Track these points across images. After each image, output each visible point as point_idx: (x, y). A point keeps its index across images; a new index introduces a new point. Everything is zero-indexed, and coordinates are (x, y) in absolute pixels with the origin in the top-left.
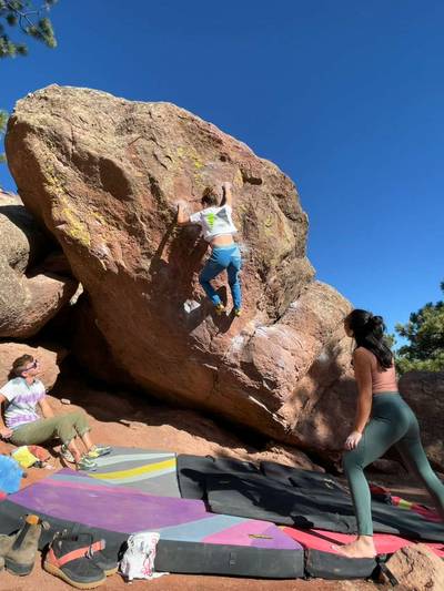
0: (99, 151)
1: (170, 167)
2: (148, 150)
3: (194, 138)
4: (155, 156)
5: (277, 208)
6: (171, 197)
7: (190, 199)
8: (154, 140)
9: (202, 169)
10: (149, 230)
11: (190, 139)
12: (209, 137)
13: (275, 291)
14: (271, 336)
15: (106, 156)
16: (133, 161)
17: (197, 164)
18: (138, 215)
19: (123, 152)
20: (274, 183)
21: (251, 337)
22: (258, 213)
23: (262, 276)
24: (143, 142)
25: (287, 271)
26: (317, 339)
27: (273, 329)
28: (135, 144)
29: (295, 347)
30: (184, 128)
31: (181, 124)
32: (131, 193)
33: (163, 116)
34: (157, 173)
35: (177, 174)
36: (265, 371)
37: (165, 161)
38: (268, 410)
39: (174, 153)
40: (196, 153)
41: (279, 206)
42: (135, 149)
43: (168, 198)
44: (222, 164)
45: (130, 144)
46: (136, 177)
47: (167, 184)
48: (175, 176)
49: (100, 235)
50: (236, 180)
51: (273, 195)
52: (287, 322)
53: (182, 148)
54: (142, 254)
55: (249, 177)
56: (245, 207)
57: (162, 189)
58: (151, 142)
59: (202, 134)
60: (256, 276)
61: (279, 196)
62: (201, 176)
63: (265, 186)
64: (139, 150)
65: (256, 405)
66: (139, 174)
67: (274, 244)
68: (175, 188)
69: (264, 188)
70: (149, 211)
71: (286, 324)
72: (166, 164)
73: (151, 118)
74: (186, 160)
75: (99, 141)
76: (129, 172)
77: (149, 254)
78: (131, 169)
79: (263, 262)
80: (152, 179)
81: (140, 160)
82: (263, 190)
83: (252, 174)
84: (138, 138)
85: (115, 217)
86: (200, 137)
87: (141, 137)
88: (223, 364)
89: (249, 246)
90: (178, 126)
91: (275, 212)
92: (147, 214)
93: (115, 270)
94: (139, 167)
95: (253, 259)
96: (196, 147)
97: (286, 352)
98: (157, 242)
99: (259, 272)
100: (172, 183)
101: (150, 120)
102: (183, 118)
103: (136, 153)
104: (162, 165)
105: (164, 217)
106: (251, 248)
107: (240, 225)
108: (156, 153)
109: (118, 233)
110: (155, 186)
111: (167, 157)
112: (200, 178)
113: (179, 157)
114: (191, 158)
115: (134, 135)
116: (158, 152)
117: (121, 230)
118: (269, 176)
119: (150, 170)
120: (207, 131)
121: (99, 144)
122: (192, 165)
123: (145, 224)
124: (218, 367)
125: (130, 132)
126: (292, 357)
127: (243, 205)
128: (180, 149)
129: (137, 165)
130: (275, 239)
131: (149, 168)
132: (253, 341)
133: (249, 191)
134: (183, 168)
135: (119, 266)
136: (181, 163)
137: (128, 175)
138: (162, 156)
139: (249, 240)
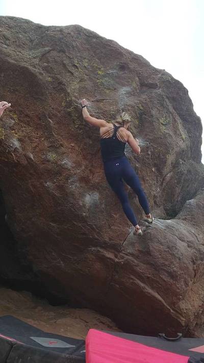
0: (16, 61)
1: (76, 74)
2: (58, 59)
3: (98, 51)
4: (64, 64)
5: (171, 109)
6: (75, 97)
7: (93, 100)
8: (64, 52)
9: (104, 76)
10: (56, 126)
11: (94, 52)
14: (167, 227)
15: (23, 64)
16: (45, 69)
17: (100, 72)
18: (47, 113)
19: (37, 61)
20: (168, 88)
22: (154, 112)
23: (158, 169)
24: (54, 53)
28: (48, 55)
29: (191, 239)
32: (43, 95)
34: (65, 78)
35: (82, 80)
36: (162, 261)
37: (73, 70)
38: (165, 304)
39: (81, 63)
40: (99, 64)
41: (174, 108)
42: (48, 59)
43: (73, 98)
44: (122, 73)
45: (43, 55)
46: (47, 81)
47: (73, 87)
48: (80, 81)
49: (13, 131)
50: (134, 85)
51: (167, 98)
52: (184, 217)
53: (88, 59)
54: (48, 147)
55: (146, 83)
56: (142, 106)
57: (69, 91)
58: (61, 53)
59: (105, 48)
60: (153, 169)
61: (173, 100)
62: (103, 81)
63: (160, 89)
64: (50, 60)
65: (154, 297)
66: (49, 78)
67: (169, 140)
68: (80, 91)
69: (159, 91)
70: (57, 109)
71: (183, 219)
72: (73, 71)
73: (62, 34)
74: (91, 69)
75: (18, 53)
76: (41, 77)
77: (54, 147)
78: (43, 74)
79: (159, 156)
80: (60, 83)
81: (51, 68)
82: (159, 93)
83: (149, 80)
84: (51, 50)
85: (27, 116)
86: (103, 50)
87: (53, 50)
88: (121, 254)
89: (146, 141)
90: (85, 42)
91: (171, 113)
92: (55, 112)
93: (25, 162)
94: (50, 73)
95: (149, 153)
96: (99, 59)
97: (183, 243)
98: (62, 136)
99: (155, 165)
100: (77, 86)
101: (61, 36)
102: (89, 36)
103: (48, 62)
104: (70, 72)
105: (69, 114)
106: (148, 143)
107: (137, 123)
108: (65, 62)
109: (29, 129)
110: (62, 89)
111: (74, 66)
112: (102, 83)
113: (85, 66)
114: (95, 67)
115: (47, 49)
116: (66, 62)
117: (31, 127)
118: (164, 82)
119: (59, 76)
120: (110, 46)
121: (18, 55)
122: (96, 73)
123: (52, 121)
124: (116, 257)
125: (44, 46)
126: (189, 249)
127: (140, 105)
128: (86, 60)
129: (48, 72)
130: (170, 135)
131: (58, 74)
132: (149, 231)
133: (146, 94)
134: (87, 75)
135: (28, 158)
136: (87, 71)
137: (40, 79)
138: (70, 65)
139: (146, 135)
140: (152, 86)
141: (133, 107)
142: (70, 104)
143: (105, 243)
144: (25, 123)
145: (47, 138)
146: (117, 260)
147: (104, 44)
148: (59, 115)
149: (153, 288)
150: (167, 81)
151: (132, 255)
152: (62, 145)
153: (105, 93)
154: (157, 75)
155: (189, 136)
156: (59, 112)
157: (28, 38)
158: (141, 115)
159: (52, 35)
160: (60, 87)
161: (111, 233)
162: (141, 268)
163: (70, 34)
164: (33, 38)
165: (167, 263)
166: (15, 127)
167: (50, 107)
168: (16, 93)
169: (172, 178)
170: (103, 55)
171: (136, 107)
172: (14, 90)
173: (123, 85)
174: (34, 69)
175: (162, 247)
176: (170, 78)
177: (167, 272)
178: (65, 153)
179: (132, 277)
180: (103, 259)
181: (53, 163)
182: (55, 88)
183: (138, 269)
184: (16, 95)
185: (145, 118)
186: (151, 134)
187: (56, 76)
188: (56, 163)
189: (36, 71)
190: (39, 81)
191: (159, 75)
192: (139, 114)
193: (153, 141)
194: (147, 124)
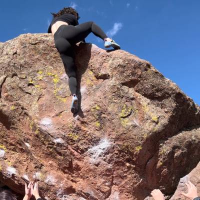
1: (34, 93)
2: (13, 85)
3: (48, 57)
4: (20, 88)
6: (37, 118)
7: (53, 115)
9: (59, 84)
11: (45, 59)
16: (7, 99)
17: (55, 80)
20: (122, 73)
23: (133, 163)
24: (9, 80)
30: (39, 53)
31: (35, 49)
33: (18, 51)
34: (25, 101)
37: (29, 90)
39: (35, 78)
40: (53, 71)
42: (6, 88)
43: (36, 121)
45: (1, 86)
48: (39, 98)
50: (89, 82)
53: (41, 70)
54: (35, 168)
55: (100, 74)
56: (99, 106)
57: (31, 114)
58: (15, 77)
60: (128, 164)
62: (59, 90)
63: (114, 79)
64: (8, 88)
66: (13, 107)
68: (40, 110)
70: (28, 134)
74: (46, 80)
76: (5, 109)
78: (6, 106)
80: (22, 108)
81: (11, 96)
82: (112, 85)
84: (6, 78)
86: (52, 54)
87: (7, 76)
89: (110, 141)
92: (28, 136)
94: (12, 101)
96: (52, 65)
98: (40, 157)
99: (129, 160)
100: (37, 106)
102: (36, 44)
103: (7, 91)
104: (27, 93)
105: (37, 136)
106: (112, 143)
107: (99, 125)
108: (20, 85)
109: (17, 155)
110: (25, 113)
111: (30, 85)
112: (58, 92)
113: (40, 80)
114: (49, 77)
115: (2, 78)
117: (18, 152)
118: (115, 68)
119: (20, 102)
122: (52, 82)
127: (96, 106)
128: (40, 72)
129: (10, 101)
131: (18, 100)
133: (100, 89)
134: (45, 89)
135: (25, 180)
136: (43, 84)
137: (5, 111)
138: (26, 85)
139: (109, 135)
140: (105, 77)
141: (88, 111)
142: (34, 127)
144: (13, 150)
148: (31, 138)
150: (119, 65)
152: (42, 165)
153: (63, 102)
156: (31, 136)
158: (99, 115)
167: (23, 133)
170: (53, 59)
171: (92, 110)
182: (20, 114)
185: (105, 118)
186: (114, 133)
187: (17, 102)
190: (6, 114)
191: (110, 62)
192: (98, 115)
193: (117, 139)
194: (108, 124)
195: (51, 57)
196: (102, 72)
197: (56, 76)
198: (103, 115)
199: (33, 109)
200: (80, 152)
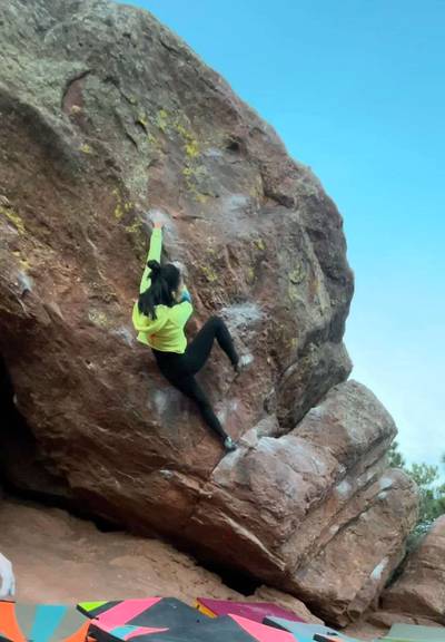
1: (143, 145)
2: (105, 101)
3: (188, 95)
4: (116, 116)
5: (311, 255)
6: (141, 202)
8: (116, 83)
9: (198, 162)
10: (103, 258)
11: (181, 95)
12: (215, 99)
13: (293, 388)
14: (280, 452)
15: (24, 98)
16: (77, 119)
17: (190, 150)
18: (84, 228)
19: (56, 95)
20: (311, 211)
21: (251, 449)
22: (281, 258)
23: (276, 360)
24: (94, 83)
25: (314, 359)
26: (340, 462)
27: (282, 441)
28: (80, 84)
29: (310, 470)
31: (165, 59)
32: (74, 184)
34: (121, 153)
35: (154, 163)
36: (266, 499)
37: (136, 134)
38: (263, 548)
39: (151, 118)
40: (190, 128)
41: (316, 252)
42: (81, 96)
43: (137, 205)
44: (232, 159)
45: (70, 83)
46: (81, 152)
47: (137, 178)
48: (151, 165)
49: (17, 254)
50: (253, 193)
51: (308, 230)
52: (304, 434)
53: (167, 111)
54: (90, 298)
55: (275, 191)
56: (264, 244)
57: (128, 186)
58: (111, 86)
59: (202, 90)
60: (269, 360)
61: (316, 235)
62: (196, 173)
63: (298, 212)
64: (87, 98)
65: (249, 540)
66: (86, 147)
67: (299, 313)
68: (150, 189)
69: (295, 216)
70: (104, 223)
71: (302, 437)
72: (136, 137)
73: (112, 34)
74: (172, 138)
75: (11, 62)
76: (67, 140)
77: (102, 300)
78: (72, 134)
79: (280, 338)
80: (110, 163)
81: (90, 120)
82: (294, 220)
83: (280, 186)
84: (84, 74)
85: (43, 224)
86: (199, 95)
87: (92, 72)
88: (208, 484)
89: (262, 310)
90: (162, 64)
91: (309, 261)
92: (101, 228)
93: (45, 319)
94: (87, 133)
95: (266, 332)
96: (191, 116)
97: (297, 475)
98: (116, 280)
99: (273, 354)
100: (145, 177)
101: (110, 39)
102: (170, 49)
103: (82, 103)
104: (129, 138)
105: (129, 237)
106: (265, 314)
107: (251, 274)
108: (119, 111)
109: (50, 254)
110: (114, 178)
111: (138, 123)
112: (193, 176)
113: (160, 129)
114: (180, 135)
115: (79, 66)
116: (122, 111)
117: (54, 249)
118: (305, 197)
119: (106, 145)
120: (212, 87)
121: (10, 68)
122: (182, 149)
123: (97, 245)
124: (201, 486)
125: (71, 56)
126: (304, 483)
127: (260, 241)
128: (163, 113)
129: (83, 129)
130: (302, 305)
131: (105, 140)
132: (252, 456)
133: (271, 216)
134: (165, 153)
135: (52, 314)
136: (164, 142)
137: (66, 145)
138: (130, 120)
139: (264, 300)
140: (283, 201)
141: (247, 243)
142: (130, 217)
143: (186, 467)
144: (41, 239)
145: (87, 279)
146: (202, 491)
147: (201, 79)
148: (110, 236)
149: (249, 529)
150: (312, 196)
151: (225, 487)
152: (115, 299)
153: (199, 201)
154: (296, 178)
155: (332, 305)
156: (110, 229)
157: (31, 20)
158: (259, 259)
159: (89, 28)
160: (110, 173)
161: (195, 454)
162: (237, 505)
163: (128, 36)
164: (43, 24)
165: (272, 501)
166: (21, 245)
167: (91, 214)
168: (17, 166)
169: (294, 372)
170: (196, 106)
171: (252, 243)
172: (10, 158)
173: (234, 190)
174: (52, 117)
175: (267, 480)
176: (317, 192)
177: (271, 512)
178: (121, 315)
179: (223, 514)
180: (181, 488)
181: (100, 330)
182: (99, 172)
183: (231, 506)
184: (15, 170)
185: (266, 268)
186: (273, 300)
187: (101, 142)
188: (105, 331)
189: (56, 121)
190: (66, 151)
191: (300, 181)
192: (256, 257)
193: (274, 312)
194: (267, 280)
195: (195, 99)
196: (281, 190)
197: (195, 142)
198: (264, 263)
199: (136, 178)
200: (208, 304)
